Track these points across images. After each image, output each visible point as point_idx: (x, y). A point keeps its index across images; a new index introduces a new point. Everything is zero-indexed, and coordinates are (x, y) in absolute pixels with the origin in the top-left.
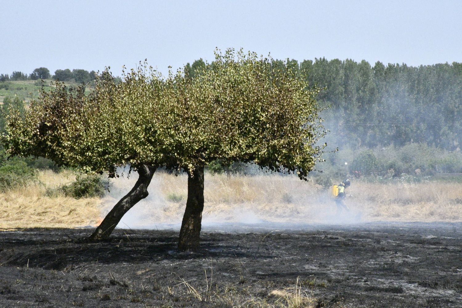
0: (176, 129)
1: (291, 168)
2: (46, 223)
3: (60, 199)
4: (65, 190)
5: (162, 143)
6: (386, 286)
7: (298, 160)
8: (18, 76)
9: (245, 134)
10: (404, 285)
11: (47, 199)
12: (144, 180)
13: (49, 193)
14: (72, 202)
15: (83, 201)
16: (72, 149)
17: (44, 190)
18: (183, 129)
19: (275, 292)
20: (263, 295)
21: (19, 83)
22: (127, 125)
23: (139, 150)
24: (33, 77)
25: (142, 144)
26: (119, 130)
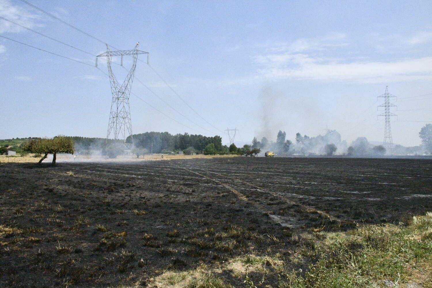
0: (51, 147)
1: (70, 153)
2: (30, 162)
4: (33, 156)
5: (49, 149)
6: (85, 171)
7: (72, 152)
8: (26, 138)
9: (63, 148)
10: (88, 171)
12: (46, 155)
13: (31, 157)
14: (34, 158)
15: (36, 158)
16: (34, 150)
17: (30, 156)
18: (53, 147)
19: (67, 172)
21: (26, 139)
22: (43, 146)
23: (45, 150)
24: (28, 138)
25: (46, 149)
26: (42, 147)
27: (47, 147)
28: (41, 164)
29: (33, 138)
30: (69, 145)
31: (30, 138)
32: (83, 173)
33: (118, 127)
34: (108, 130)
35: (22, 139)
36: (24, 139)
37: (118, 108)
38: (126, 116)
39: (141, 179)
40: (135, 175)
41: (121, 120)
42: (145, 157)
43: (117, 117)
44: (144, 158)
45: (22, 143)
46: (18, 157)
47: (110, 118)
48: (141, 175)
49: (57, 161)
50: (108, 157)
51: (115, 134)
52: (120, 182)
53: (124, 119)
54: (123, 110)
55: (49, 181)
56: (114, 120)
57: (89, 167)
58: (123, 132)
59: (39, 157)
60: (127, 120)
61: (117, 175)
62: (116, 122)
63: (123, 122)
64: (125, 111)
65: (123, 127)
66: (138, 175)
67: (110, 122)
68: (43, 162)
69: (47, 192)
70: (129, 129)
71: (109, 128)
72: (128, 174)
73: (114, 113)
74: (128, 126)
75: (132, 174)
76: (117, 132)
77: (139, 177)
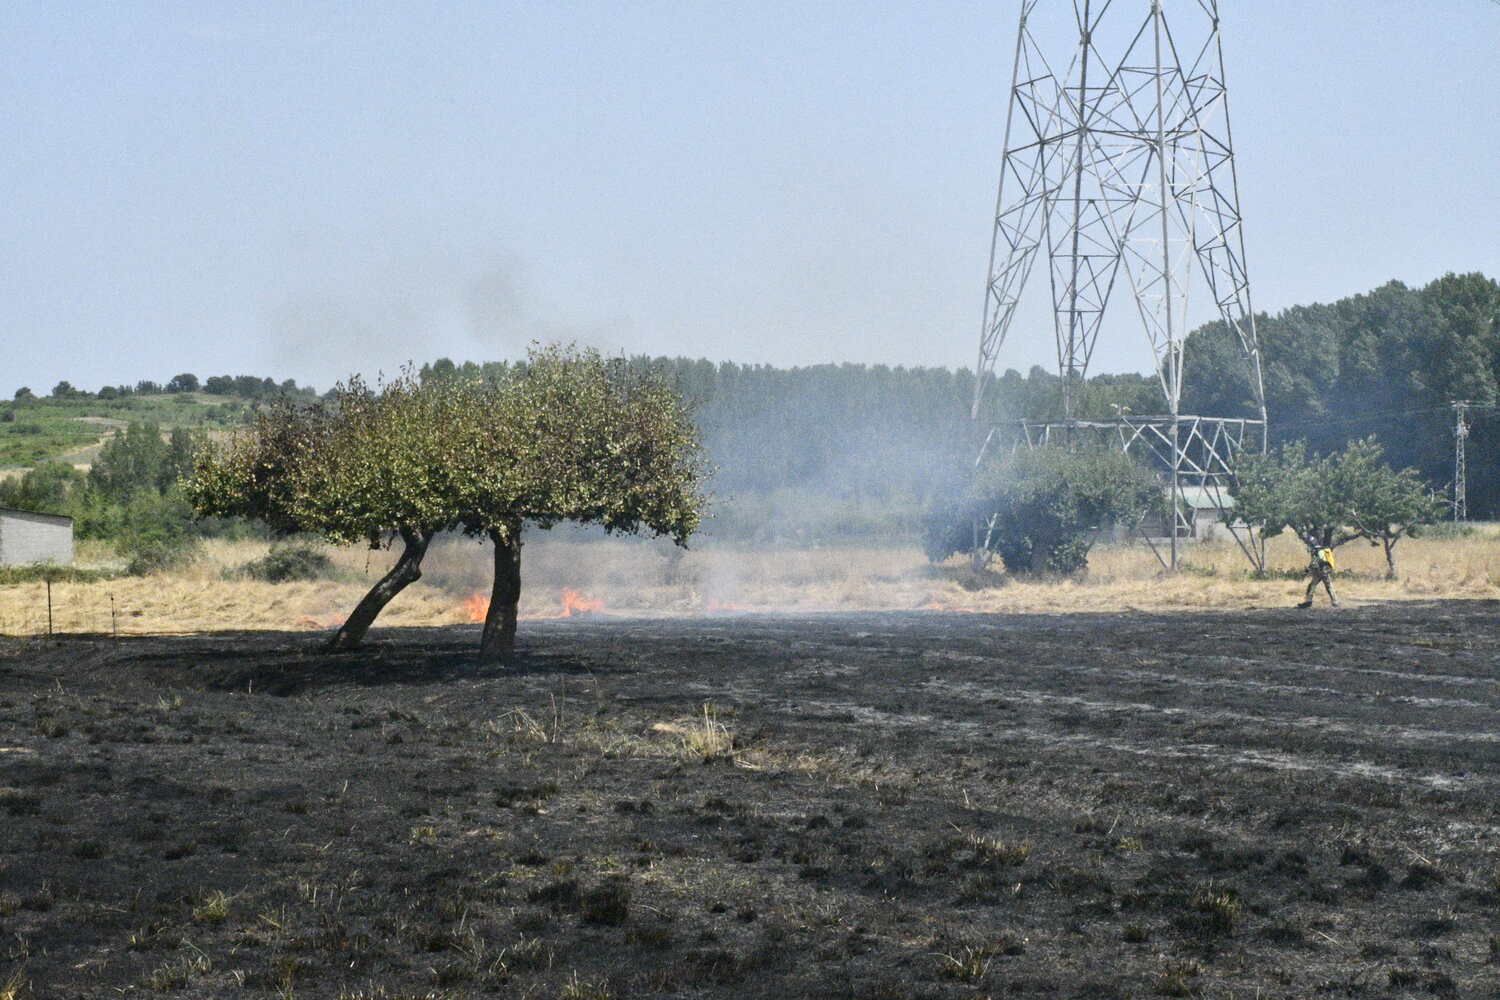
0: (481, 471)
1: (662, 529)
2: (238, 622)
3: (246, 585)
4: (251, 570)
5: (456, 492)
6: (828, 712)
7: (673, 516)
8: (147, 388)
9: (588, 476)
10: (856, 710)
11: (224, 584)
12: (414, 553)
13: (226, 575)
14: (265, 589)
15: (283, 588)
16: (309, 505)
17: (217, 571)
18: (490, 470)
19: (659, 726)
20: (638, 731)
21: (150, 399)
22: (398, 465)
23: (419, 504)
24: (171, 389)
25: (423, 494)
26: (387, 472)
27: (431, 472)
28: (365, 640)
29: (217, 386)
30: (645, 452)
31: (185, 384)
32: (828, 734)
33: (1096, 242)
34: (990, 286)
35: (107, 393)
36: (124, 392)
37: (1087, 39)
38: (1178, 118)
39: (1464, 805)
40: (1376, 753)
41: (1127, 157)
42: (1401, 567)
43: (1083, 130)
44: (1390, 577)
45: (110, 434)
46: (107, 575)
47: (1007, 155)
48: (1452, 758)
49: (536, 609)
50: (998, 565)
51: (1065, 318)
52: (1240, 836)
53: (1155, 146)
54: (1143, 56)
55: (533, 812)
56: (1054, 174)
57: (847, 670)
58: (1155, 296)
59: (313, 578)
60: (1187, 164)
61: (1173, 752)
62: (1069, 189)
63: (1151, 188)
64: (1167, 61)
65: (1145, 242)
66: (1413, 759)
67: (1014, 194)
68: (381, 621)
69: (570, 920)
70: (1219, 256)
71: (1003, 248)
72: (1291, 744)
73: (1045, 92)
74: (1208, 227)
75: (1343, 749)
76: (1087, 301)
77: (1439, 781)
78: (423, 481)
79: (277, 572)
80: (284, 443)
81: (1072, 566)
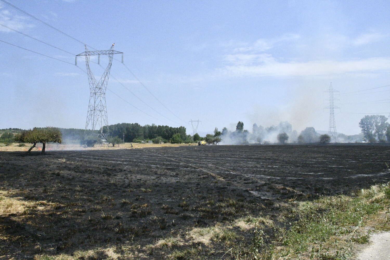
1: (59, 143)
2: (17, 150)
3: (17, 147)
5: (40, 139)
8: (7, 129)
9: (52, 138)
10: (76, 158)
11: (15, 147)
12: (35, 144)
13: (15, 146)
15: (21, 147)
16: (26, 140)
18: (43, 137)
19: (59, 160)
20: (57, 160)
24: (9, 129)
26: (33, 137)
27: (37, 137)
28: (30, 152)
29: (13, 129)
30: (57, 136)
31: (11, 129)
32: (74, 160)
33: (95, 119)
34: (86, 122)
35: (3, 129)
36: (5, 129)
37: (95, 102)
38: (102, 109)
39: (127, 165)
40: (120, 161)
41: (98, 112)
42: (120, 146)
43: (95, 110)
44: (119, 147)
45: (3, 133)
46: (4, 146)
47: (88, 111)
48: (126, 161)
49: (46, 150)
50: (87, 146)
51: (93, 125)
52: (110, 168)
53: (100, 111)
54: (100, 104)
55: (49, 167)
56: (92, 113)
57: (75, 155)
58: (100, 124)
59: (24, 146)
60: (103, 113)
61: (104, 161)
62: (93, 115)
63: (100, 115)
64: (102, 104)
65: (100, 119)
66: (123, 161)
67: (89, 115)
68: (31, 151)
69: (55, 176)
70: (106, 121)
71: (88, 119)
72: (114, 160)
73: (91, 106)
74: (105, 118)
75: (117, 161)
76: (95, 124)
77: (125, 163)
78: (37, 138)
79: (20, 146)
80: (23, 134)
81: (93, 146)
